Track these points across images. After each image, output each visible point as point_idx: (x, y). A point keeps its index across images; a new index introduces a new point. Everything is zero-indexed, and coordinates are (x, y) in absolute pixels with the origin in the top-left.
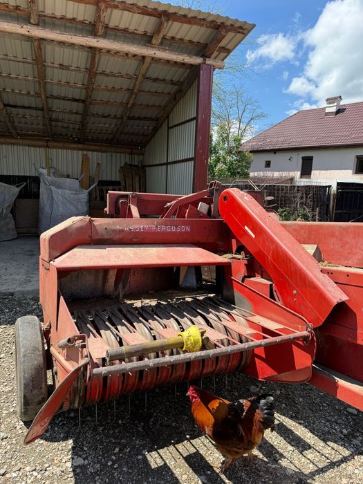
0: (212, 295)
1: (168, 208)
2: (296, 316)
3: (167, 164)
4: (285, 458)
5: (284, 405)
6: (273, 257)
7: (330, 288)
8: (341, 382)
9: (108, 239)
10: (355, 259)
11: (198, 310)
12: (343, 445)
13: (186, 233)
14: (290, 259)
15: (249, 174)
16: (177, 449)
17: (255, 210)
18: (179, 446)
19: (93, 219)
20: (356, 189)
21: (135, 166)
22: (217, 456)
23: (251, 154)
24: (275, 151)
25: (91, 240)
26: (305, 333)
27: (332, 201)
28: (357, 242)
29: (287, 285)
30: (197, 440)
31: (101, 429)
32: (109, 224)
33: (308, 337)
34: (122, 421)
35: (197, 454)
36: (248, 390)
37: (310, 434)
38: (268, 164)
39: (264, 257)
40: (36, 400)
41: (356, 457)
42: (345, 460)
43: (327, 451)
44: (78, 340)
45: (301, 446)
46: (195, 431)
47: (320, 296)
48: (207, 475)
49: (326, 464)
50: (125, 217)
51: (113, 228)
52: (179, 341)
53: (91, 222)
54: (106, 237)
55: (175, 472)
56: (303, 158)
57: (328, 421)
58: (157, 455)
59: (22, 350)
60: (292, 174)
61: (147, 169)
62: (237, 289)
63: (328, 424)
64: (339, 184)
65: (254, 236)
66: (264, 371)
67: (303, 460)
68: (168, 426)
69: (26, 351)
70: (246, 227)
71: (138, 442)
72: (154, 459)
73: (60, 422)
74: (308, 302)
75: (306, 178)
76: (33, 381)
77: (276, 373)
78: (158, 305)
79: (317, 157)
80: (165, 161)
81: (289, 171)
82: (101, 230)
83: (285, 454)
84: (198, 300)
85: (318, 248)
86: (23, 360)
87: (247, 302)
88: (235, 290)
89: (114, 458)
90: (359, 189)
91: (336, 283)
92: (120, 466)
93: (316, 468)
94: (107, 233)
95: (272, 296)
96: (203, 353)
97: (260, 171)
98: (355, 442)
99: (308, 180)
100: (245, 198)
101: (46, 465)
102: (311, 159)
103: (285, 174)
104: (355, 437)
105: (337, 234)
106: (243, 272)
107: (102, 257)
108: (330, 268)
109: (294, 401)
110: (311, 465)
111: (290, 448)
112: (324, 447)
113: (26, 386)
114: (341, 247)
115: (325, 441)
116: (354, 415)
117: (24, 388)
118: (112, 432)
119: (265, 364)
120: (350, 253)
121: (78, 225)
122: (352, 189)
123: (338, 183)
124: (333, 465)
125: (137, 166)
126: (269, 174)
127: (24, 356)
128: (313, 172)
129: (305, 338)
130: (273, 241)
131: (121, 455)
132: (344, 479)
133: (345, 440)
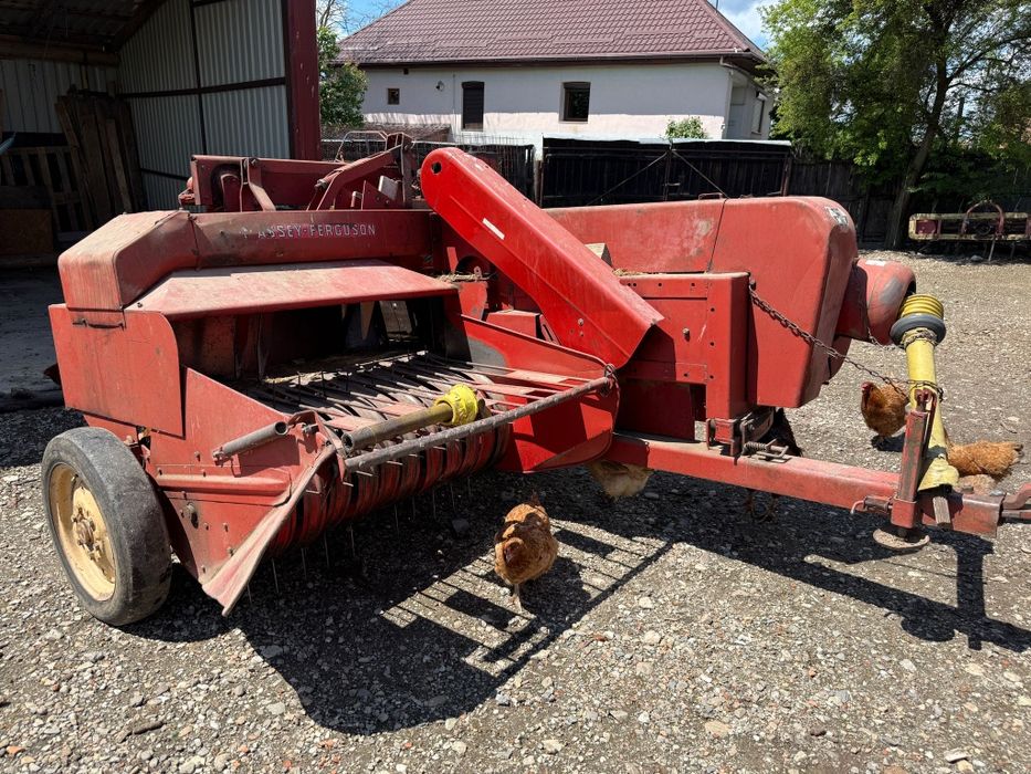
0: (422, 353)
1: (322, 189)
2: (585, 357)
3: (200, 91)
4: (585, 568)
5: (558, 507)
6: (541, 268)
7: (638, 306)
8: (653, 444)
9: (230, 256)
10: (663, 261)
11: (452, 368)
12: (654, 537)
13: (369, 237)
14: (572, 269)
15: (361, 119)
16: (427, 596)
17: (500, 189)
18: (429, 591)
19: (194, 215)
20: (576, 151)
21: (96, 93)
22: (492, 588)
23: (361, 74)
24: (406, 68)
25: (197, 260)
26: (604, 380)
27: (535, 177)
28: (666, 233)
29: (567, 312)
30: (452, 577)
31: (282, 602)
32: (226, 224)
33: (608, 384)
34: (314, 582)
35: (461, 593)
36: (499, 499)
37: (607, 534)
38: (393, 97)
39: (522, 270)
40: (157, 574)
41: (674, 546)
42: (661, 552)
43: (635, 548)
44: (299, 422)
45: (603, 550)
46: (443, 568)
47: (624, 319)
48: (489, 613)
49: (640, 562)
50: (239, 211)
51: (234, 231)
52: (444, 410)
53: (191, 221)
54: (226, 251)
55: (439, 622)
56: (464, 84)
57: (624, 513)
58: (400, 611)
59: (110, 487)
60: (445, 120)
61: (135, 103)
62: (474, 333)
63: (625, 517)
64: (547, 142)
65: (502, 236)
66: (533, 456)
67: (610, 564)
68: (396, 572)
69: (118, 487)
70: (485, 222)
71: (358, 603)
72: (400, 616)
73: (196, 610)
74: (604, 333)
75: (474, 129)
76: (146, 539)
77: (554, 454)
78: (339, 379)
79: (494, 84)
80: (193, 85)
81: (440, 112)
82: (212, 237)
83: (584, 564)
84: (403, 363)
85: (606, 247)
86: (117, 504)
87: (494, 352)
88: (469, 336)
89: (332, 632)
90: (581, 152)
91: (644, 298)
92: (347, 638)
93: (629, 570)
94: (227, 241)
95: (540, 335)
96: (483, 422)
97: (378, 112)
98: (666, 529)
99: (479, 133)
100: (477, 166)
101: (216, 671)
102: (479, 87)
103: (430, 119)
104: (666, 524)
105: (634, 223)
106: (483, 303)
107: (233, 290)
108: (628, 277)
109: (571, 501)
110: (622, 568)
111: (587, 555)
112: (630, 544)
113: (135, 550)
114: (642, 243)
115: (629, 537)
116: (656, 499)
117: (133, 555)
118: (304, 602)
119: (534, 446)
120: (655, 251)
121: (168, 228)
122: (570, 151)
123: (544, 139)
124: (648, 561)
125: (104, 95)
126: (398, 118)
127: (118, 497)
128: (485, 115)
129: (602, 388)
130: (540, 242)
131: (341, 625)
132: (667, 573)
133: (654, 531)
